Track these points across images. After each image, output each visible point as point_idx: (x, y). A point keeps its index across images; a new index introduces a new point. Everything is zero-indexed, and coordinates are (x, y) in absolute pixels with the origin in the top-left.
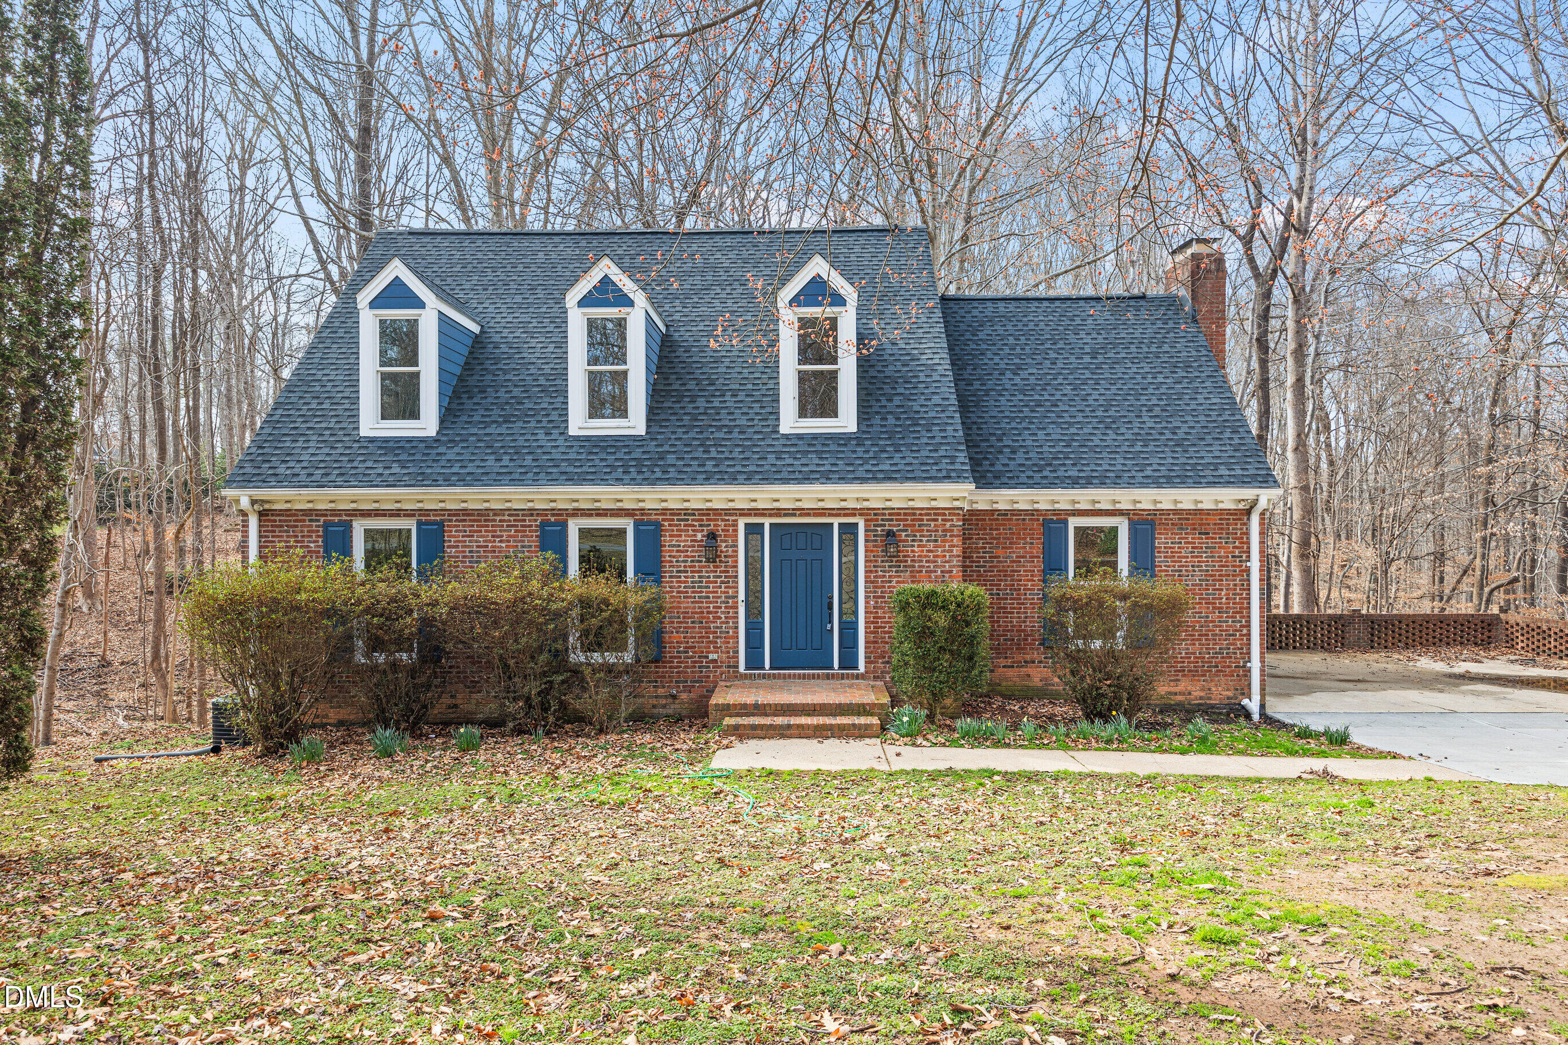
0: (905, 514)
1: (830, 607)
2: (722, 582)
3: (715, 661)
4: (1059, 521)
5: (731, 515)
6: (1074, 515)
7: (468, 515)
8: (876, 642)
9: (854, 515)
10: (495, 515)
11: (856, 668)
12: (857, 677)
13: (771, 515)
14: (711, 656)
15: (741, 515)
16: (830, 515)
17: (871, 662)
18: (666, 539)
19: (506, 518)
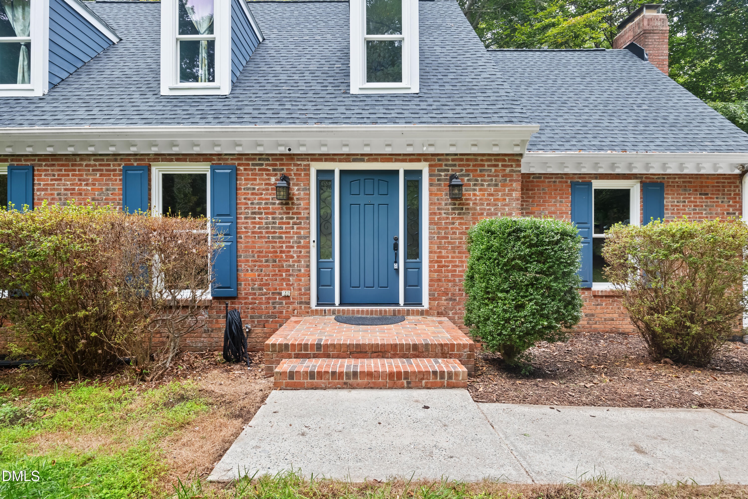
0: (467, 160)
1: (396, 247)
2: (295, 224)
3: (287, 297)
4: (584, 183)
5: (303, 160)
6: (596, 178)
7: (57, 160)
8: (439, 280)
9: (419, 160)
10: (81, 160)
11: (420, 304)
12: (422, 313)
13: (340, 161)
14: (284, 293)
15: (313, 160)
16: (397, 161)
17: (434, 299)
18: (242, 182)
19: (92, 163)
